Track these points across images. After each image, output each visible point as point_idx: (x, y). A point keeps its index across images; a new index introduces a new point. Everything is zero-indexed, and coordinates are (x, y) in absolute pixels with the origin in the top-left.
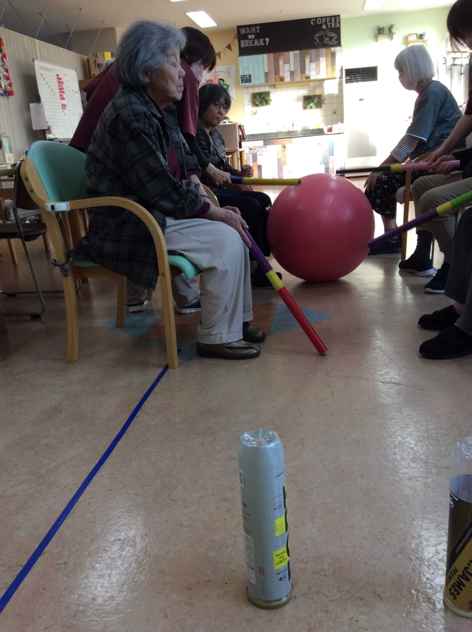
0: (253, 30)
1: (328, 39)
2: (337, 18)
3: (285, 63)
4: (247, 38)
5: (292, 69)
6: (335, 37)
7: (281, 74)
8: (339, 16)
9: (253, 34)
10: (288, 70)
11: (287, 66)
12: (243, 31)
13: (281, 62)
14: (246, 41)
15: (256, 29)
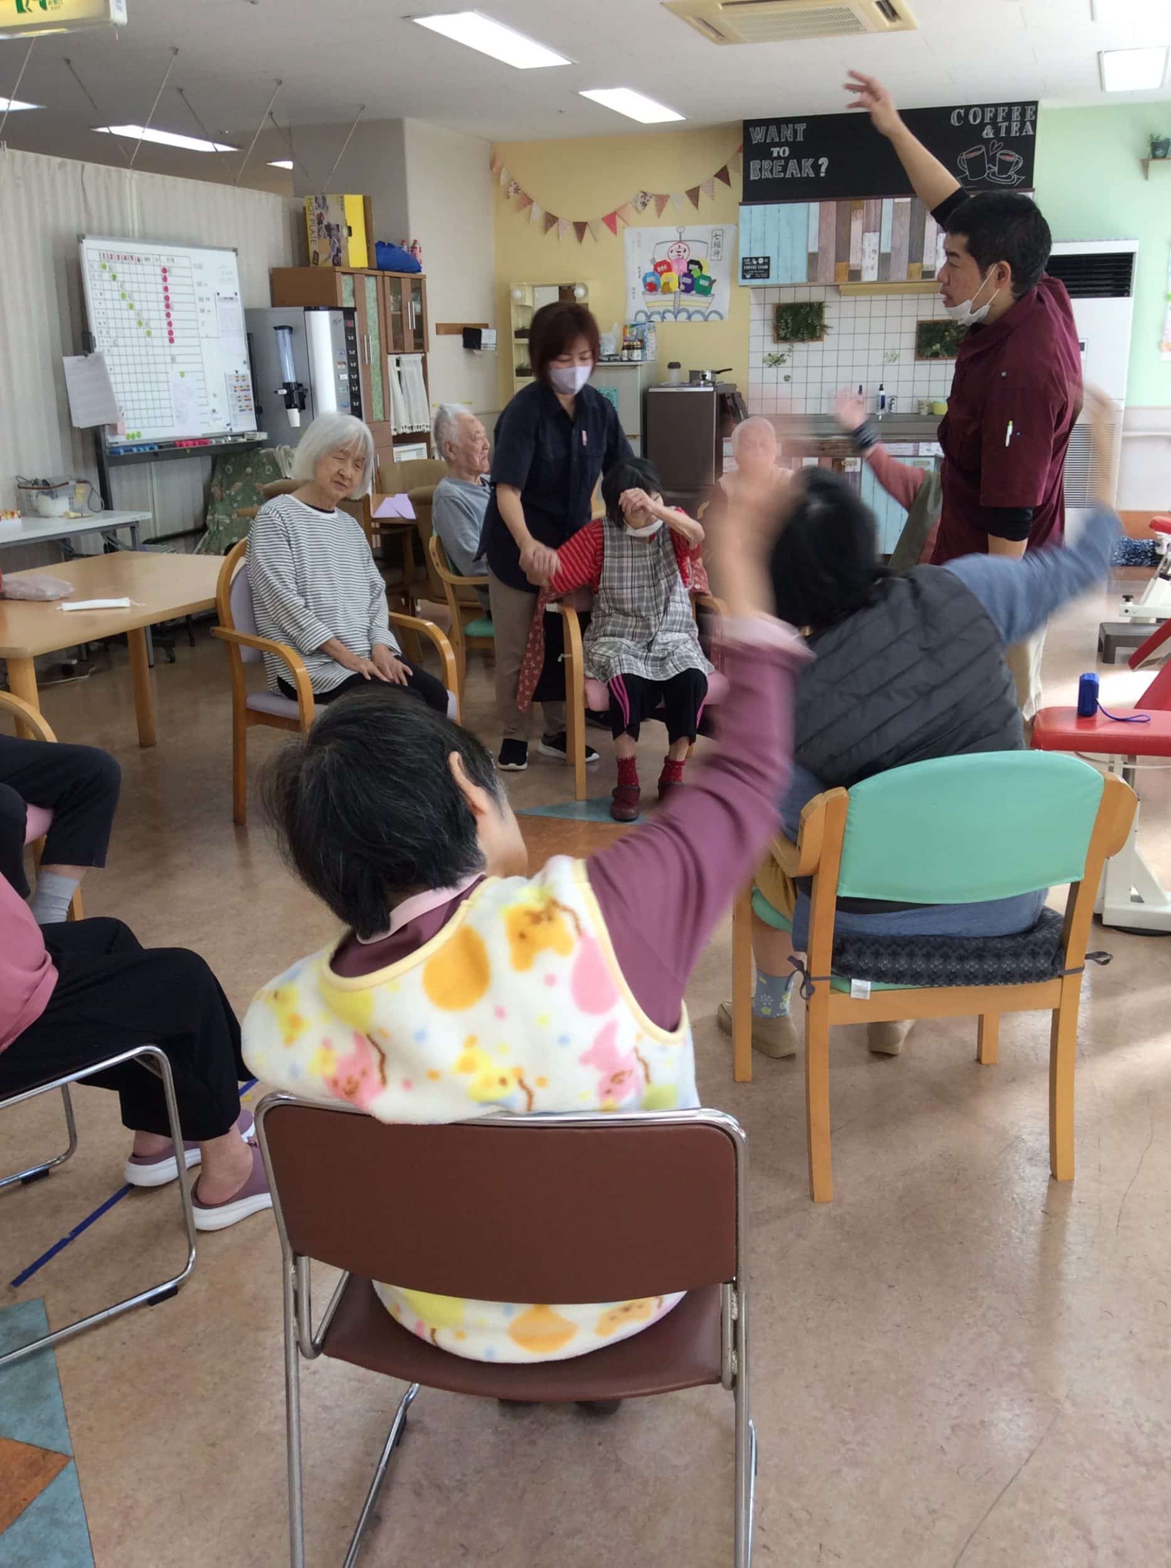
0: (787, 133)
1: (996, 169)
2: (1028, 109)
3: (866, 229)
4: (768, 156)
5: (886, 249)
6: (1017, 163)
7: (854, 261)
8: (1035, 103)
9: (786, 143)
10: (874, 251)
11: (872, 238)
12: (758, 136)
13: (856, 226)
14: (766, 164)
15: (795, 132)
